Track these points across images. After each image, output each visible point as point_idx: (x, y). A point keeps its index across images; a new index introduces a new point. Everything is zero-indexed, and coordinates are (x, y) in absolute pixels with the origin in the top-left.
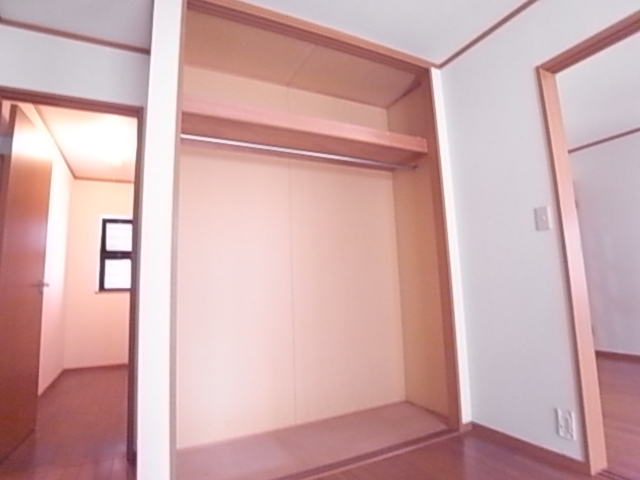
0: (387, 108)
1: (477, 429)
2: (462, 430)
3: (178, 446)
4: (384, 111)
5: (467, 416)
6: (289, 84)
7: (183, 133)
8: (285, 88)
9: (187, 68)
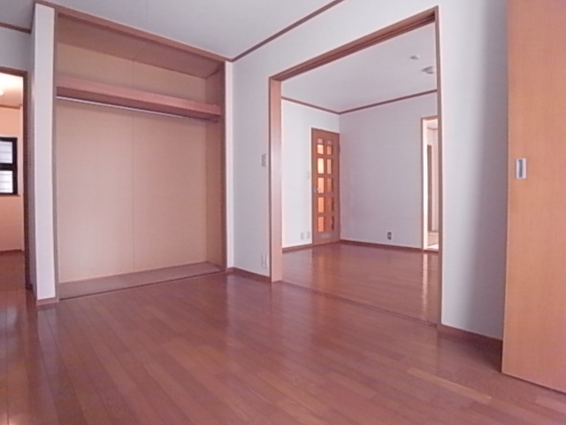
0: (206, 78)
1: (236, 271)
2: (227, 271)
3: (60, 281)
4: (203, 80)
5: (231, 263)
6: (134, 60)
7: (58, 95)
8: (131, 62)
9: (59, 45)
